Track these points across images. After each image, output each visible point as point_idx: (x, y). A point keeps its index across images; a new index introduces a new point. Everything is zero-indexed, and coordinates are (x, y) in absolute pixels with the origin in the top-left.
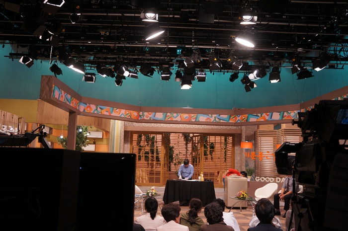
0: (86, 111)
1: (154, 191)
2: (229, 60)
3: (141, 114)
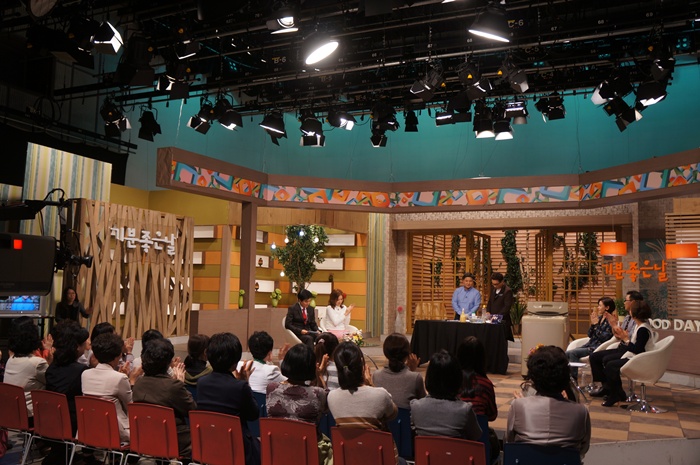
0: (277, 199)
1: (355, 338)
2: (500, 73)
3: (393, 196)
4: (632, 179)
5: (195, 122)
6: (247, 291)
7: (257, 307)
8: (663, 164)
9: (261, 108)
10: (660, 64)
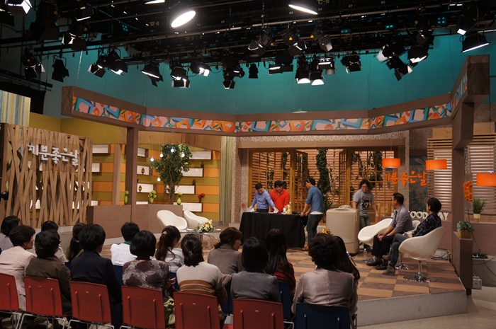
0: (153, 125)
1: (207, 226)
2: (312, 37)
3: (237, 124)
4: (404, 114)
5: (94, 68)
6: (131, 192)
7: (138, 203)
8: (424, 104)
9: (144, 59)
10: (422, 33)
